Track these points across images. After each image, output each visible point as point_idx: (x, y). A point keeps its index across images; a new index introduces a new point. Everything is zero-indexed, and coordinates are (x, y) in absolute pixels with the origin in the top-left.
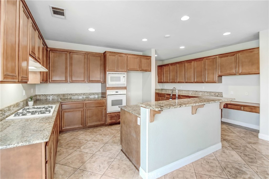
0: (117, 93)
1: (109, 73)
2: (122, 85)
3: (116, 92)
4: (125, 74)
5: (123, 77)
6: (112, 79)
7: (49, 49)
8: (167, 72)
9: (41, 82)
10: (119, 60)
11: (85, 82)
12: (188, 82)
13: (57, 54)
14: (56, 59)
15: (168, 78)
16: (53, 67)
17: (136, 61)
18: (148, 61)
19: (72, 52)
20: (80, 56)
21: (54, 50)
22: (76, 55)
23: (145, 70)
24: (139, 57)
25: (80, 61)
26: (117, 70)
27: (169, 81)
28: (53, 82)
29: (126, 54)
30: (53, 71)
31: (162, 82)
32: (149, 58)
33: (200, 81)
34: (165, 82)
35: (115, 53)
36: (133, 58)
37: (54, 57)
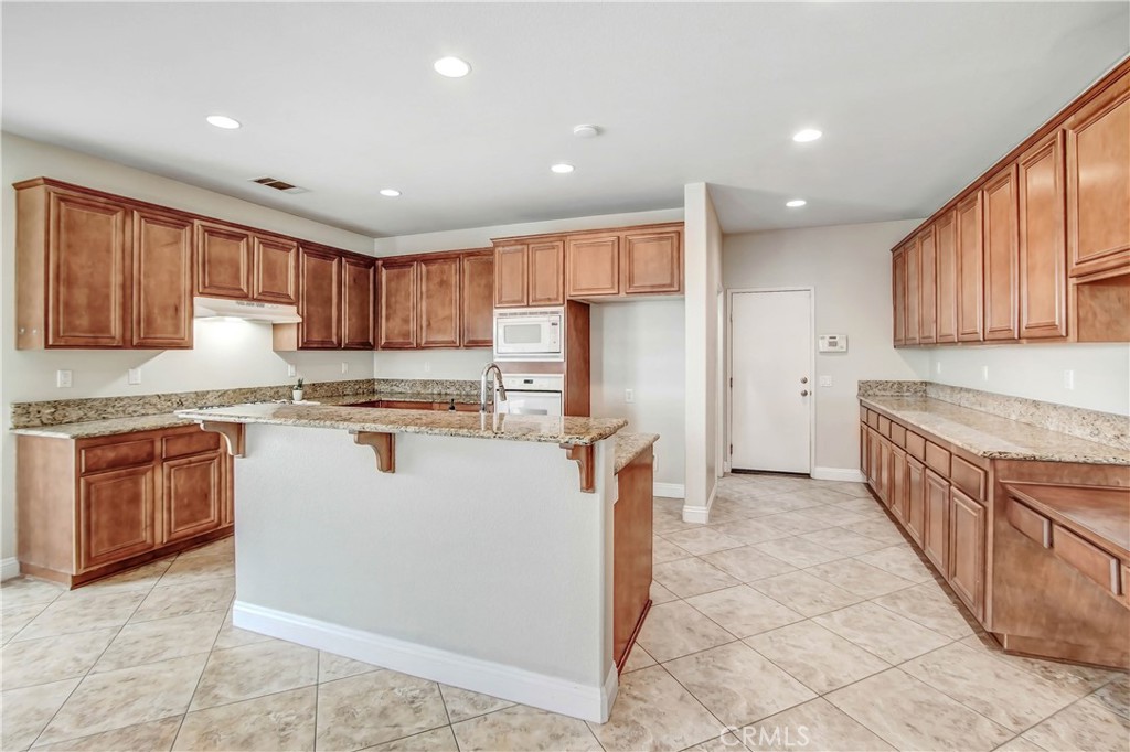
0: (528, 387)
1: (501, 314)
2: (546, 357)
3: (526, 382)
4: (557, 313)
5: (550, 324)
6: (513, 334)
7: (380, 263)
8: (913, 284)
9: (306, 346)
10: (534, 262)
11: (457, 347)
12: (966, 337)
13: (396, 271)
14: (393, 284)
15: (915, 319)
16: (388, 306)
17: (606, 255)
18: (667, 245)
19: (426, 259)
20: (446, 267)
21: (390, 263)
22: (434, 267)
23: (653, 286)
24: (622, 235)
25: (443, 283)
26: (528, 299)
27: (917, 336)
28: (389, 347)
29: (562, 237)
30: (388, 318)
31: (902, 342)
32: (674, 234)
33: (1004, 326)
34: (908, 342)
35: (520, 241)
36: (592, 245)
37: (388, 281)
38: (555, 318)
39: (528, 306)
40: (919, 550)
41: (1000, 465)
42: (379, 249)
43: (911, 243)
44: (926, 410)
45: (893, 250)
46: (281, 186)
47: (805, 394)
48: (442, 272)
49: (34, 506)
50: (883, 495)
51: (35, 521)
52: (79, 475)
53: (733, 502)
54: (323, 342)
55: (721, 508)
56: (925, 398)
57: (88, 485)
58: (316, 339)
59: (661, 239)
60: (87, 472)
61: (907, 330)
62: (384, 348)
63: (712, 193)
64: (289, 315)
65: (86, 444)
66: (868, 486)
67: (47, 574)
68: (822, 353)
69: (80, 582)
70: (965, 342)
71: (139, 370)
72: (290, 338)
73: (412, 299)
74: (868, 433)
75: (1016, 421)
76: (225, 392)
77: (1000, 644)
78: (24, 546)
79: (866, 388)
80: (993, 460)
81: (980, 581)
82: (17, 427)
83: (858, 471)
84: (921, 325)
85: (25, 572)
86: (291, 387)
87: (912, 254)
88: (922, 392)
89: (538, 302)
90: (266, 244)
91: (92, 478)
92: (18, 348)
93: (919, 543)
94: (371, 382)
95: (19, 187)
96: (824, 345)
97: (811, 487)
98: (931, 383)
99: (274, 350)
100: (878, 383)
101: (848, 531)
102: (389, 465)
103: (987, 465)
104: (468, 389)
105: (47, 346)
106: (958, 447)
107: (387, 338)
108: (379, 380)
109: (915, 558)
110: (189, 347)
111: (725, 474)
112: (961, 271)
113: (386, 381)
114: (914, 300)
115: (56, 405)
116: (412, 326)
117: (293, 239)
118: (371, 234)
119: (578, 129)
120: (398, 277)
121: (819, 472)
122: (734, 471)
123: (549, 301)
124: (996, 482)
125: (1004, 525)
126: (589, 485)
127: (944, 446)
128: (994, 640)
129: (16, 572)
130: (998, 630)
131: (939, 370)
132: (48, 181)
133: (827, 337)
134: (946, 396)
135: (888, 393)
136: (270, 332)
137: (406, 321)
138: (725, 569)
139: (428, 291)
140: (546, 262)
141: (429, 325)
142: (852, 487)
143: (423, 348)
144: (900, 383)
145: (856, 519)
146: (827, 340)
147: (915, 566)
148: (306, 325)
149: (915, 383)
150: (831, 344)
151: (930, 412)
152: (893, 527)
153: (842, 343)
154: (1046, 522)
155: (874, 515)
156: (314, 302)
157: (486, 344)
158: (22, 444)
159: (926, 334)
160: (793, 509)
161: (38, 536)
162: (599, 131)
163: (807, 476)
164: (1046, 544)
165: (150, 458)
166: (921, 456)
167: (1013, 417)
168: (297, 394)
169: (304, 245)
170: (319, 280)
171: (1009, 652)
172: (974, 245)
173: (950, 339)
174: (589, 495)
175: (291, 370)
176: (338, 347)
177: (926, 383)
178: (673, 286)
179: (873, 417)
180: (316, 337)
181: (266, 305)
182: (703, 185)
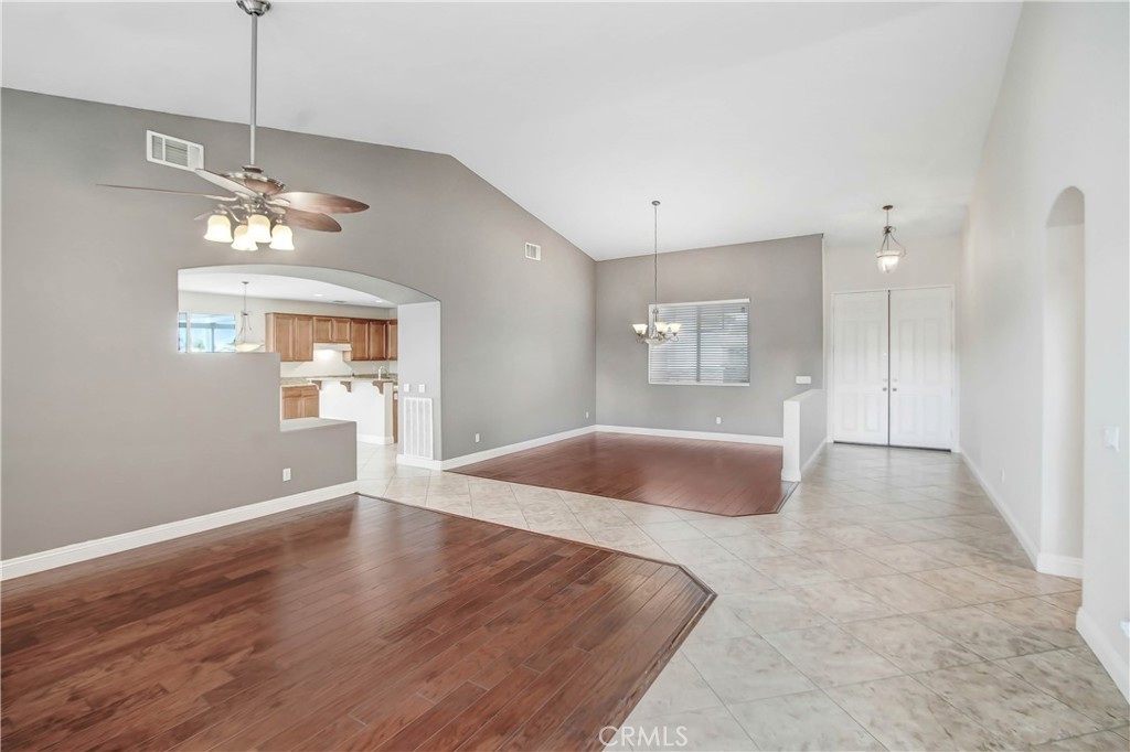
9: (355, 359)
16: (391, 341)
21: (392, 323)
37: (391, 330)
54: (362, 358)
58: (359, 357)
62: (389, 359)
64: (348, 347)
65: (287, 390)
72: (349, 356)
90: (338, 322)
95: (266, 314)
99: (343, 361)
107: (391, 355)
110: (312, 360)
117: (349, 318)
132: (275, 313)
136: (341, 355)
148: (354, 350)
156: (357, 341)
165: (300, 396)
169: (353, 319)
170: (360, 332)
175: (350, 369)
176: (368, 359)
180: (359, 355)
181: (339, 344)
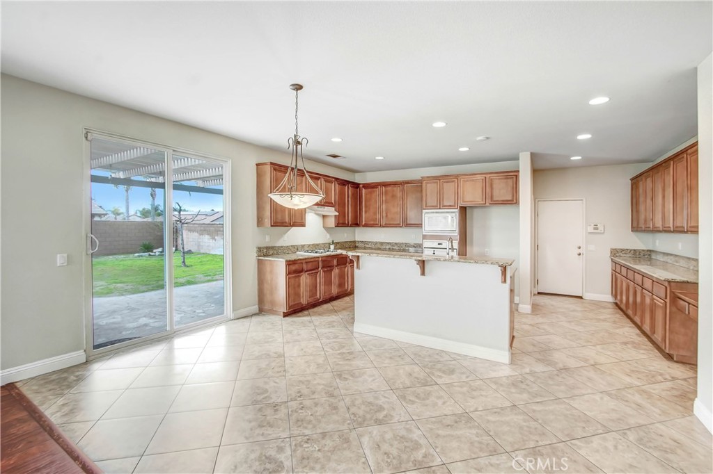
0: (440, 246)
1: (426, 212)
2: (449, 233)
3: (438, 244)
4: (454, 212)
5: (451, 217)
7: (361, 186)
8: (641, 199)
9: (338, 225)
10: (443, 188)
11: (401, 227)
12: (665, 229)
13: (370, 190)
14: (368, 196)
15: (642, 217)
16: (366, 207)
17: (479, 185)
18: (510, 182)
19: (385, 185)
20: (395, 188)
21: (366, 186)
22: (389, 188)
23: (503, 201)
24: (487, 176)
25: (394, 196)
26: (440, 206)
27: (643, 227)
28: (366, 225)
29: (457, 176)
30: (366, 212)
31: (636, 228)
32: (513, 176)
33: (681, 225)
34: (639, 229)
35: (437, 178)
36: (473, 180)
37: (366, 194)
38: (454, 215)
39: (440, 209)
40: (639, 328)
41: (672, 284)
42: (358, 179)
43: (640, 178)
44: (650, 265)
45: (632, 180)
46: (335, 156)
47: (580, 254)
48: (393, 191)
49: (266, 286)
50: (623, 307)
51: (267, 292)
52: (287, 275)
53: (542, 306)
54: (343, 224)
55: (535, 308)
56: (650, 259)
57: (289, 278)
58: (341, 224)
59: (508, 178)
60: (289, 273)
61: (638, 223)
62: (363, 226)
63: (534, 157)
64: (332, 211)
65: (289, 263)
66: (616, 304)
67: (272, 312)
68: (590, 233)
69: (286, 315)
70: (666, 231)
71: (286, 235)
72: (331, 222)
73: (377, 204)
74: (616, 275)
75: (693, 270)
76: (310, 245)
77: (673, 358)
78: (261, 300)
79: (614, 253)
80: (669, 282)
81: (663, 332)
82: (259, 256)
83: (610, 296)
84: (646, 221)
85: (261, 311)
86: (330, 244)
87: (641, 184)
88: (647, 256)
89: (445, 207)
90: (326, 181)
91: (290, 276)
92: (258, 226)
93: (640, 324)
94: (355, 242)
96: (590, 229)
97: (583, 303)
98: (653, 251)
99: (324, 227)
100: (622, 250)
101: (604, 320)
102: (423, 273)
103: (666, 284)
104: (404, 247)
105: (271, 226)
106: (656, 278)
107: (365, 221)
108: (358, 242)
109: (638, 331)
110: (305, 226)
111: (534, 295)
112: (664, 197)
113: (362, 242)
114: (642, 208)
115: (267, 248)
116: (378, 216)
117: (333, 178)
118: (354, 171)
119: (479, 138)
120: (371, 193)
121: (587, 296)
122: (539, 293)
123: (450, 207)
124: (670, 291)
125: (674, 309)
126: (505, 281)
127: (650, 277)
128: (669, 357)
129: (258, 312)
130: (671, 352)
131: (657, 244)
132: (272, 163)
133: (593, 225)
134: (660, 258)
135: (628, 255)
136: (322, 219)
137: (375, 214)
138: (544, 329)
139: (386, 200)
140: (449, 188)
141: (387, 216)
142: (607, 304)
143: (383, 227)
144: (634, 250)
145: (609, 316)
146: (593, 226)
147: (637, 334)
148: (338, 216)
149: (643, 250)
150: (595, 229)
151: (652, 266)
152: (628, 320)
153: (601, 228)
154: (687, 304)
155: (618, 315)
156: (340, 205)
157: (419, 225)
158: (260, 262)
159: (648, 226)
160: (574, 311)
161: (268, 297)
162: (488, 138)
163: (581, 297)
164: (687, 313)
165: (303, 270)
166: (641, 285)
167: (691, 268)
168: (332, 247)
169: (337, 180)
170: (341, 194)
171: (677, 362)
172: (670, 185)
173: (658, 229)
174: (504, 285)
175: (329, 236)
176: (347, 226)
177: (650, 251)
178: (514, 201)
179: (618, 267)
180: (341, 221)
181: (326, 208)
182: (529, 153)
